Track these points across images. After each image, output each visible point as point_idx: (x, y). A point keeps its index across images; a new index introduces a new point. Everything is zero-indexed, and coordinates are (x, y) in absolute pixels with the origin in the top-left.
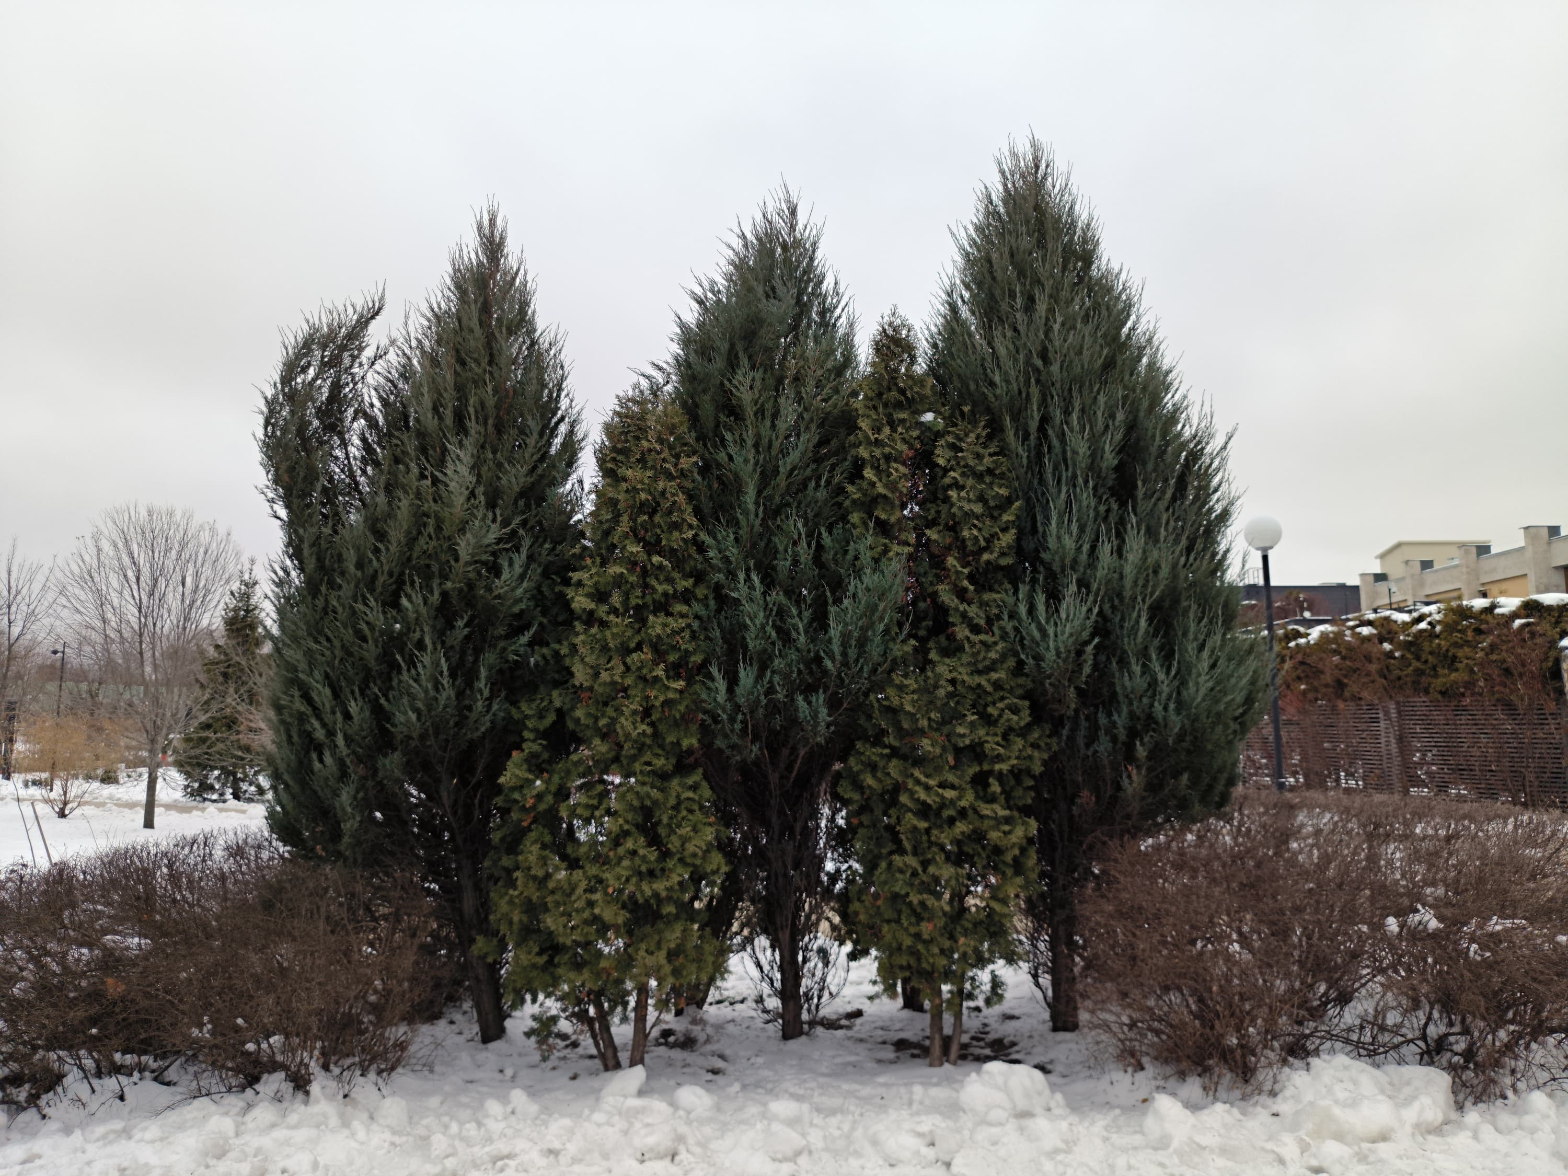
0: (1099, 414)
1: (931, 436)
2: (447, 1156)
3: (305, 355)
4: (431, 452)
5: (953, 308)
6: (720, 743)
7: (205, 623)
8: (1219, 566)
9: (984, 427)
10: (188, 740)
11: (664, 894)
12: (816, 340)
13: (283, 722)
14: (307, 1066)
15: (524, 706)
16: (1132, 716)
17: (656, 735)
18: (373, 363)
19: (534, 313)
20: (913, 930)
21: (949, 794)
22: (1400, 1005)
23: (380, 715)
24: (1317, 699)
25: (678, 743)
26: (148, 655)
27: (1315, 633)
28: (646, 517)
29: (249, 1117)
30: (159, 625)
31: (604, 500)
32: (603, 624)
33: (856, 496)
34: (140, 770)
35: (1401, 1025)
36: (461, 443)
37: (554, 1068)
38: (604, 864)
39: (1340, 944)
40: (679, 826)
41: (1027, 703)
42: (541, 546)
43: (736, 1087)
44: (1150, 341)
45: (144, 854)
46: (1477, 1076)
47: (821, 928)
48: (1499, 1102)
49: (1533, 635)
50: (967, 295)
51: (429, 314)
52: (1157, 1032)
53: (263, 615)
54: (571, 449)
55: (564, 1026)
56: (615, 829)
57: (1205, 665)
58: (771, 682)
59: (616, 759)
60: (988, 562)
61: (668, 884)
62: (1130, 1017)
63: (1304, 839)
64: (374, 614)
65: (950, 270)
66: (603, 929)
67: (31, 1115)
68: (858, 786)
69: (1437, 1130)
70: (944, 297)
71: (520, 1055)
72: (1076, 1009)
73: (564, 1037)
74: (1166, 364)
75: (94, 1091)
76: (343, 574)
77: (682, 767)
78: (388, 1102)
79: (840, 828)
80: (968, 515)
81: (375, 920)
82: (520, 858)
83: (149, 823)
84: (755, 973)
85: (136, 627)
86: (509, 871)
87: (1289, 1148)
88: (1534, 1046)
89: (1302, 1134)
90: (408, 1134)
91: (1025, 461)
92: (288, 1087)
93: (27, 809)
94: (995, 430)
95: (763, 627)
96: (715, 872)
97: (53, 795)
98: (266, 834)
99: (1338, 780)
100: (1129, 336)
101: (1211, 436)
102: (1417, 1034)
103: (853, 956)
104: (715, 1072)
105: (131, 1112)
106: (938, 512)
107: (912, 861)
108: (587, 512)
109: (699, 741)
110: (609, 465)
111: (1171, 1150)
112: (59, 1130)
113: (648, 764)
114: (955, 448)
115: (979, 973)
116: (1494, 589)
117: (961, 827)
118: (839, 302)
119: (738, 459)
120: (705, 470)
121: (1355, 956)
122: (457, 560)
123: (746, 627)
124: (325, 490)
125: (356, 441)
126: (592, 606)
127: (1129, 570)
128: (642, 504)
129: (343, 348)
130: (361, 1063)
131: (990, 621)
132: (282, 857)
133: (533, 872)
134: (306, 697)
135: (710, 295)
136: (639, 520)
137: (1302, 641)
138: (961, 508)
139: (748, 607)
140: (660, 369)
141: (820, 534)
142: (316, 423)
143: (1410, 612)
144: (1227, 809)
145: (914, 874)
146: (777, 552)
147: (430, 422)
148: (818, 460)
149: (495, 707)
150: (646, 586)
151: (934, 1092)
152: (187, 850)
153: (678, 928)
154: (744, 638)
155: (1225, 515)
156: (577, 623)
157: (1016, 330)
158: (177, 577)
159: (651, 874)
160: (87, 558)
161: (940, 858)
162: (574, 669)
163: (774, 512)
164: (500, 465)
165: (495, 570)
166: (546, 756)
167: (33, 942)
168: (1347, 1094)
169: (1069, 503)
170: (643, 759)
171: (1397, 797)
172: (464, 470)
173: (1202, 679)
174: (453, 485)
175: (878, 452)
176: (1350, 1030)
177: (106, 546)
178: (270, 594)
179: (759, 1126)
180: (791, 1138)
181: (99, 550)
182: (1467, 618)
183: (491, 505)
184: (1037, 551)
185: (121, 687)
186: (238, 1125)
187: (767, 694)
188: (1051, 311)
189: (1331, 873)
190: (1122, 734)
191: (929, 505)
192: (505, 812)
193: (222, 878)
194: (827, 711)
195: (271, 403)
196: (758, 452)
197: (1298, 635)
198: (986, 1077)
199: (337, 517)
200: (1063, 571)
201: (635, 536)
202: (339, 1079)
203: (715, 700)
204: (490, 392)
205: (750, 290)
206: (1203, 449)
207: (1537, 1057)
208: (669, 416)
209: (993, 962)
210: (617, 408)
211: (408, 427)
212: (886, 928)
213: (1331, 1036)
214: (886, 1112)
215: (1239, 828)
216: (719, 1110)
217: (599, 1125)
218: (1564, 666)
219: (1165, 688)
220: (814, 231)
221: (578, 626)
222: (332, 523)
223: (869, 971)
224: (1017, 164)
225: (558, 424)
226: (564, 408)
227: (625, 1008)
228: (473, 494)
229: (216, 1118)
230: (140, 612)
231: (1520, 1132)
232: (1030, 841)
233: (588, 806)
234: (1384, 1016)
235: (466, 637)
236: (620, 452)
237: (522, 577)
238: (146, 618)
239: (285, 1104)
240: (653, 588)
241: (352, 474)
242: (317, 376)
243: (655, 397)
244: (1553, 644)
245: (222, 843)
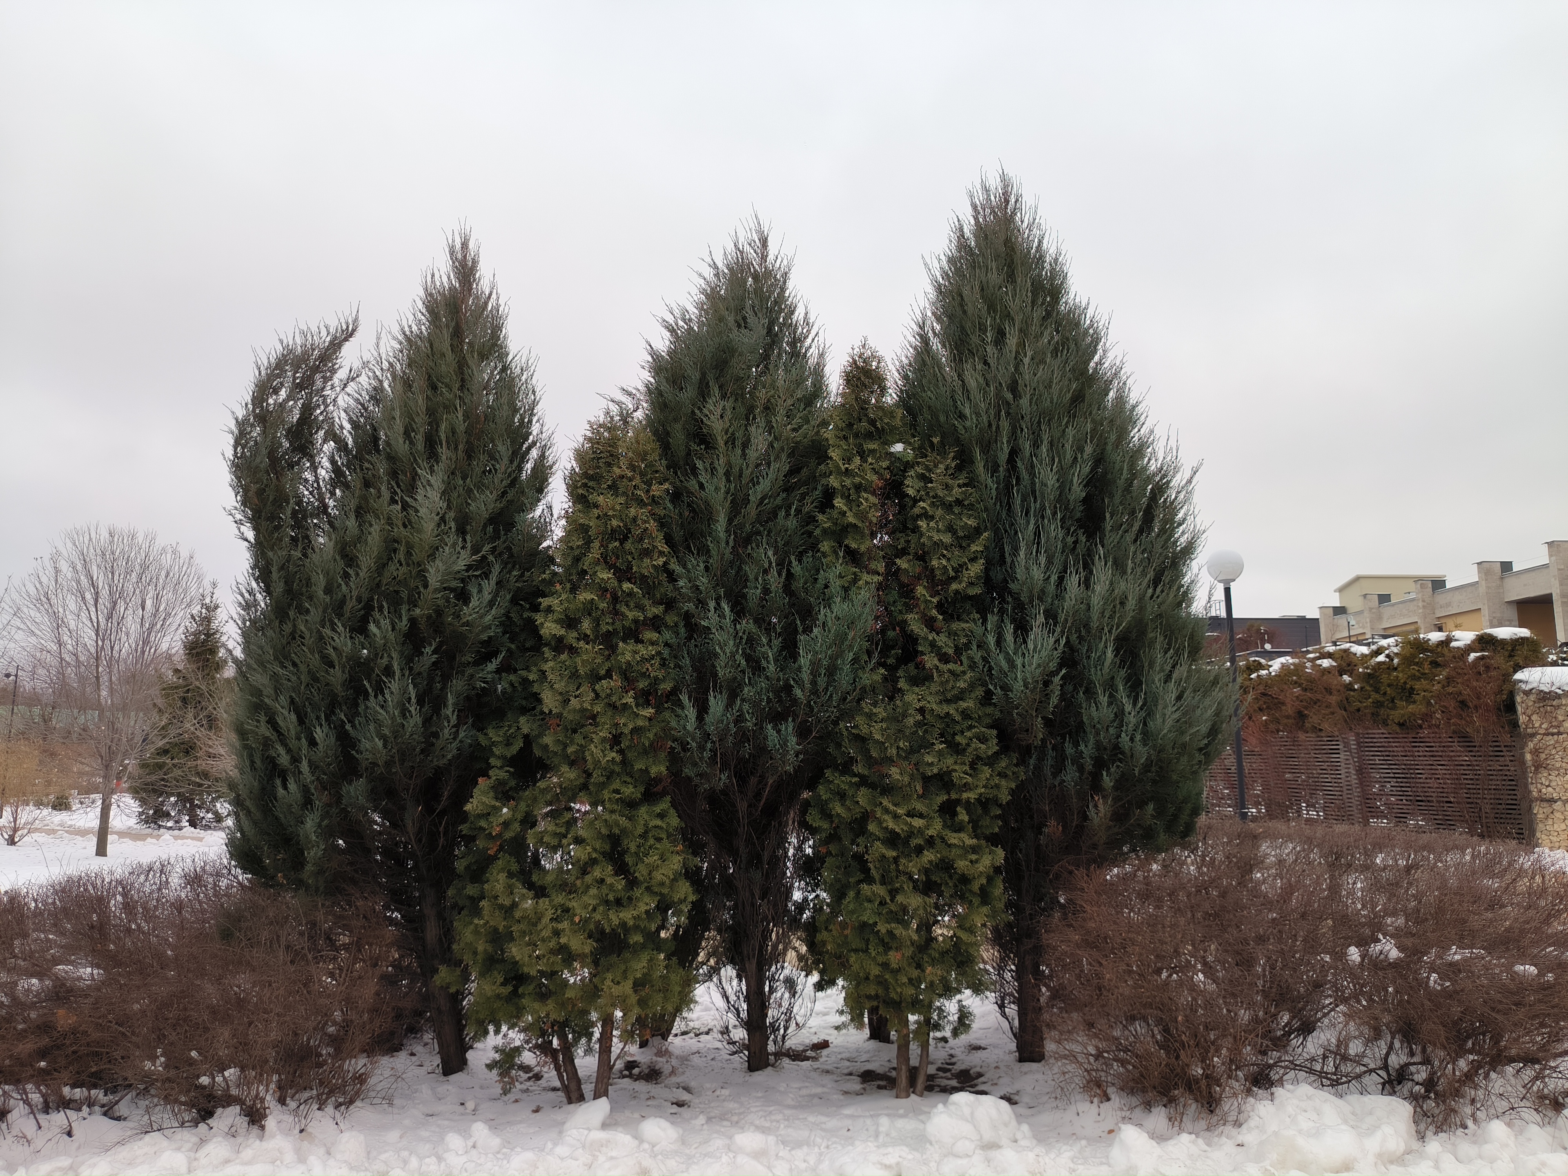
0: (1068, 446)
1: (901, 467)
3: (278, 376)
4: (401, 477)
6: (688, 771)
7: (164, 646)
8: (1185, 597)
9: (953, 459)
10: (144, 766)
11: (630, 923)
12: (787, 371)
13: (246, 747)
14: (263, 1100)
15: (491, 733)
16: (1098, 746)
17: (624, 762)
18: (345, 385)
19: (506, 337)
20: (880, 959)
21: (917, 823)
22: (1361, 1034)
23: (346, 742)
24: (1278, 731)
25: (647, 771)
26: (104, 679)
27: (1276, 665)
28: (617, 544)
29: (202, 1153)
30: (117, 648)
31: (576, 527)
32: (573, 650)
33: (826, 525)
34: (92, 796)
35: (1363, 1055)
36: (432, 471)
37: (516, 1101)
38: (570, 893)
39: (1303, 973)
40: (646, 855)
41: (995, 732)
42: (510, 572)
43: (702, 1119)
44: (1116, 374)
45: (99, 882)
46: (1438, 1105)
47: (788, 958)
48: (1460, 1131)
49: (1488, 668)
50: (938, 327)
51: (401, 337)
52: (1123, 1063)
53: (226, 637)
54: (541, 476)
55: (528, 1058)
56: (584, 857)
57: (1171, 698)
58: (740, 710)
59: (584, 787)
60: (957, 592)
61: (635, 913)
62: (1097, 1048)
63: (1267, 869)
64: (341, 639)
65: (923, 302)
66: (568, 957)
68: (827, 815)
69: (1399, 1160)
70: (916, 329)
71: (482, 1087)
72: (1042, 1039)
73: (526, 1069)
74: (1133, 398)
75: (39, 1127)
76: (311, 598)
77: (650, 796)
78: (346, 1136)
79: (807, 857)
80: (937, 544)
81: (336, 949)
82: (486, 886)
83: (101, 850)
84: (721, 1003)
85: (93, 650)
86: (473, 900)
88: (1493, 1075)
89: (1267, 1164)
90: (367, 1170)
91: (994, 493)
92: (242, 1122)
94: (964, 461)
95: (733, 655)
96: (682, 901)
98: (225, 861)
99: (1299, 811)
100: (1096, 370)
101: (1176, 470)
102: (1379, 1063)
103: (820, 987)
104: (680, 1104)
105: (79, 1148)
106: (908, 542)
107: (880, 890)
108: (557, 538)
109: (668, 769)
110: (580, 491)
113: (617, 792)
114: (923, 478)
115: (947, 1003)
116: (1450, 623)
117: (929, 856)
118: (809, 331)
119: (709, 488)
120: (676, 496)
121: (1318, 985)
122: (426, 586)
123: (716, 655)
124: (294, 512)
125: (326, 463)
126: (562, 632)
127: (1096, 601)
128: (614, 530)
129: (316, 369)
130: (319, 1096)
131: (958, 650)
132: (241, 884)
133: (500, 901)
134: (272, 722)
135: (681, 323)
136: (611, 546)
137: (1264, 672)
138: (930, 538)
139: (718, 636)
140: (630, 394)
141: (790, 563)
142: (286, 444)
143: (1368, 645)
144: (1191, 839)
145: (882, 903)
146: (747, 580)
147: (401, 447)
148: (788, 489)
149: (462, 734)
150: (616, 613)
151: (900, 1123)
152: (142, 878)
153: (645, 957)
154: (714, 666)
155: (1189, 550)
156: (546, 649)
157: (986, 363)
158: (136, 600)
159: (618, 902)
160: (44, 580)
161: (908, 887)
162: (543, 696)
163: (744, 542)
164: (469, 492)
165: (463, 596)
166: (513, 783)
168: (1311, 1124)
169: (1037, 534)
170: (612, 787)
171: (1357, 827)
172: (434, 495)
173: (1171, 709)
174: (423, 511)
175: (848, 482)
176: (1313, 1059)
177: (64, 566)
178: (236, 616)
179: (725, 1159)
180: (757, 1171)
181: (57, 571)
182: (1423, 651)
183: (462, 531)
184: (1005, 580)
185: (76, 711)
186: (190, 1161)
187: (736, 722)
188: (1021, 345)
189: (1293, 903)
190: (1089, 765)
191: (898, 535)
192: (470, 839)
193: (179, 906)
194: (795, 739)
195: (242, 424)
196: (728, 481)
197: (1259, 666)
198: (952, 1108)
199: (303, 541)
200: (1031, 601)
201: (606, 562)
202: (296, 1112)
203: (685, 728)
204: (461, 418)
205: (721, 319)
206: (1168, 482)
207: (1497, 1086)
208: (638, 442)
209: (960, 992)
210: (589, 434)
211: (378, 451)
212: (853, 958)
213: (1295, 1066)
214: (852, 1144)
215: (1203, 857)
216: (683, 1143)
217: (562, 1159)
218: (1518, 699)
219: (1132, 719)
220: (785, 262)
221: (547, 652)
222: (300, 548)
223: (835, 1001)
224: (988, 199)
225: (529, 448)
226: (535, 433)
227: (590, 1040)
228: (443, 520)
229: (167, 1154)
230: (97, 635)
231: (1480, 1161)
232: (997, 870)
233: (555, 834)
234: (1347, 1046)
235: (434, 664)
236: (591, 478)
237: (491, 604)
238: (103, 641)
239: (239, 1140)
240: (623, 614)
241: (321, 499)
242: (289, 398)
243: (626, 422)
244: (1507, 678)
245: (179, 870)
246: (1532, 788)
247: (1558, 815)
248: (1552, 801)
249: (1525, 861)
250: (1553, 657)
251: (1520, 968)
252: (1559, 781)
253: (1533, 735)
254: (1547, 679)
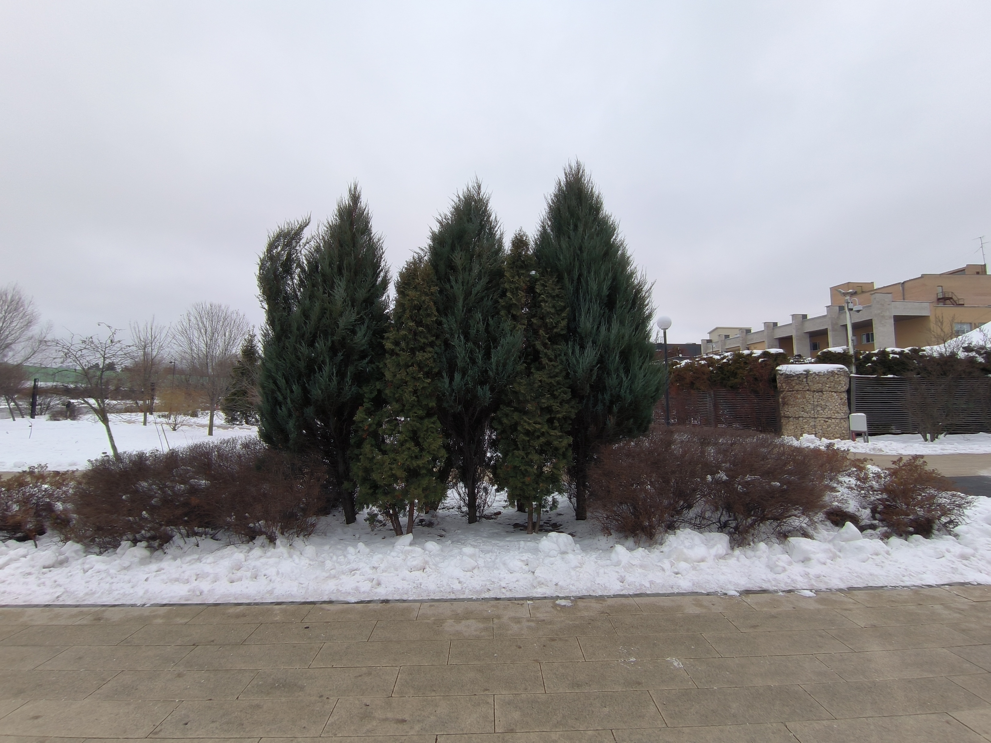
0: (602, 274)
1: (534, 280)
2: (332, 569)
3: (277, 241)
4: (327, 283)
5: (544, 227)
6: (445, 405)
7: (234, 351)
8: (648, 336)
9: (556, 278)
10: (227, 400)
11: (421, 465)
12: (487, 240)
13: (265, 393)
14: (275, 533)
15: (364, 388)
16: (612, 395)
17: (418, 401)
18: (305, 245)
19: (371, 227)
20: (522, 480)
21: (538, 426)
22: (711, 509)
23: (305, 391)
24: (683, 389)
25: (427, 405)
26: (210, 364)
27: (683, 363)
28: (416, 311)
29: (250, 554)
30: (215, 352)
31: (399, 304)
32: (397, 355)
33: (503, 304)
34: (206, 411)
35: (711, 517)
36: (340, 280)
37: (376, 534)
38: (397, 453)
39: (689, 485)
40: (428, 438)
41: (570, 390)
42: (372, 322)
43: (450, 542)
44: (622, 244)
45: (208, 446)
46: (739, 536)
47: (485, 479)
48: (747, 547)
49: (766, 365)
50: (549, 223)
51: (328, 226)
52: (617, 520)
53: (258, 348)
54: (385, 283)
55: (380, 517)
56: (402, 439)
57: (641, 376)
58: (467, 380)
59: (402, 411)
60: (556, 333)
61: (423, 462)
62: (607, 515)
63: (677, 445)
64: (304, 349)
65: (544, 213)
66: (396, 479)
67: (159, 553)
68: (501, 423)
69: (723, 557)
70: (541, 223)
71: (362, 529)
72: (586, 511)
73: (380, 522)
74: (628, 254)
75: (186, 543)
76: (291, 332)
77: (429, 415)
78: (308, 547)
79: (493, 439)
80: (549, 313)
81: (303, 474)
82: (362, 450)
83: (211, 433)
84: (457, 497)
85: (205, 353)
86: (357, 456)
87: (666, 564)
88: (761, 525)
89: (672, 559)
90: (316, 561)
91: (572, 291)
92: (267, 541)
93: (160, 427)
94: (560, 278)
95: (464, 358)
96: (442, 457)
97: (170, 421)
98: (258, 439)
99: (690, 421)
100: (613, 241)
101: (645, 283)
102: (717, 520)
103: (497, 491)
104: (441, 536)
105: (201, 551)
106: (536, 312)
107: (522, 453)
108: (391, 309)
109: (436, 404)
110: (402, 289)
111: (621, 566)
112: (171, 559)
113: (415, 413)
114: (543, 285)
115: (548, 498)
116: (752, 347)
117: (542, 440)
118: (497, 224)
119: (455, 288)
120: (441, 292)
121: (694, 490)
122: (338, 328)
123: (457, 357)
124: (284, 297)
125: (297, 277)
126: (393, 347)
127: (612, 337)
128: (415, 306)
129: (293, 238)
130: (297, 531)
131: (556, 357)
132: (265, 448)
133: (367, 456)
134: (275, 383)
135: (444, 220)
136: (414, 312)
137: (679, 366)
138: (546, 310)
139: (458, 349)
140: (422, 250)
141: (488, 320)
142: (281, 269)
143: (720, 355)
144: (647, 433)
145: (523, 458)
146: (470, 326)
147: (328, 270)
148: (487, 289)
149: (353, 389)
150: (415, 340)
151: (529, 544)
152: (225, 444)
153: (427, 479)
154: (456, 362)
155: (650, 316)
156: (387, 355)
157: (569, 238)
158: (222, 332)
159: (416, 457)
160: (185, 324)
161: (533, 452)
162: (385, 374)
163: (469, 311)
164: (355, 289)
165: (354, 332)
166: (373, 409)
167: (161, 482)
168: (690, 544)
169: (589, 309)
170: (413, 411)
171: (712, 428)
172: (342, 291)
173: (641, 381)
174: (337, 297)
175: (513, 286)
176: (691, 519)
177: (192, 319)
178: (261, 340)
179: (458, 557)
180: (471, 562)
181: (190, 320)
182: (742, 358)
183: (353, 306)
184: (576, 328)
185: (199, 377)
186: (246, 557)
187: (465, 385)
188: (584, 231)
189: (686, 458)
190: (608, 403)
191: (533, 309)
192: (356, 431)
193: (240, 456)
194: (489, 393)
195: (263, 261)
196: (463, 285)
197: (677, 363)
198: (549, 538)
199: (289, 309)
200: (586, 336)
201: (412, 319)
202: (288, 538)
203: (444, 387)
204: (353, 258)
205: (461, 219)
206: (642, 289)
207: (762, 529)
208: (426, 270)
209: (554, 493)
210: (406, 266)
211: (318, 272)
212: (511, 479)
213: (684, 521)
214: (509, 552)
215: (651, 440)
216: (442, 551)
217: (394, 557)
218: (777, 377)
219: (626, 384)
220: (488, 196)
221: (387, 356)
222: (287, 311)
223: (504, 496)
224: (571, 171)
225: (380, 272)
226: (382, 266)
227: (405, 511)
228: (345, 301)
229: (237, 553)
230: (207, 346)
231: (754, 558)
232: (570, 445)
233: (390, 429)
234: (705, 514)
235: (342, 360)
236: (406, 284)
237: (365, 335)
238: (209, 349)
239: (266, 548)
240: (418, 341)
241: (295, 291)
242: (282, 250)
243: (420, 262)
244: (773, 369)
245: (240, 442)
246: (781, 412)
247: (791, 423)
248: (789, 417)
249: (777, 441)
250: (792, 361)
251: (773, 483)
252: (792, 409)
253: (783, 391)
254: (789, 369)
